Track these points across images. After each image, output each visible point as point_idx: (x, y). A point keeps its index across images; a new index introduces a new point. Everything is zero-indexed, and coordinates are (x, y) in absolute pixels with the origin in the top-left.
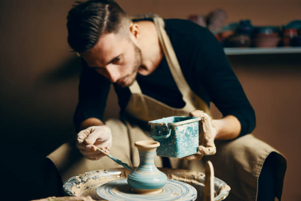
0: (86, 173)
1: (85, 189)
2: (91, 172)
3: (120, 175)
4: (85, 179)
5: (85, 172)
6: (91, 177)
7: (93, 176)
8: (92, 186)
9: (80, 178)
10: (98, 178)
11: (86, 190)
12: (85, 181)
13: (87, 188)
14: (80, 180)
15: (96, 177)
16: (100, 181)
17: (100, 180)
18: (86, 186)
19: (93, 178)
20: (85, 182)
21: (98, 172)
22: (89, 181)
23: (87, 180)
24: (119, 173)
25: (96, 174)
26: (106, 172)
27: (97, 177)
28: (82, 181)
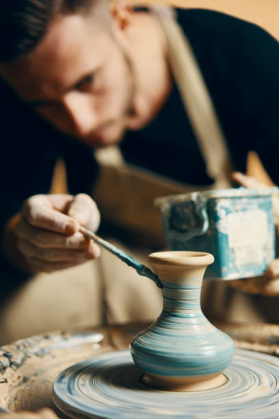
0: (19, 342)
1: (19, 385)
2: (30, 340)
3: (101, 343)
4: (18, 359)
5: (17, 340)
6: (31, 351)
7: (36, 349)
8: (36, 375)
9: (5, 355)
10: (50, 353)
11: (23, 387)
12: (18, 361)
13: (25, 380)
14: (6, 361)
15: (43, 350)
16: (54, 361)
17: (54, 357)
18: (21, 375)
19: (37, 355)
20: (18, 366)
21: (47, 337)
22: (28, 361)
23: (23, 360)
24: (98, 337)
25: (44, 344)
26: (68, 336)
27: (47, 350)
28: (11, 364)
